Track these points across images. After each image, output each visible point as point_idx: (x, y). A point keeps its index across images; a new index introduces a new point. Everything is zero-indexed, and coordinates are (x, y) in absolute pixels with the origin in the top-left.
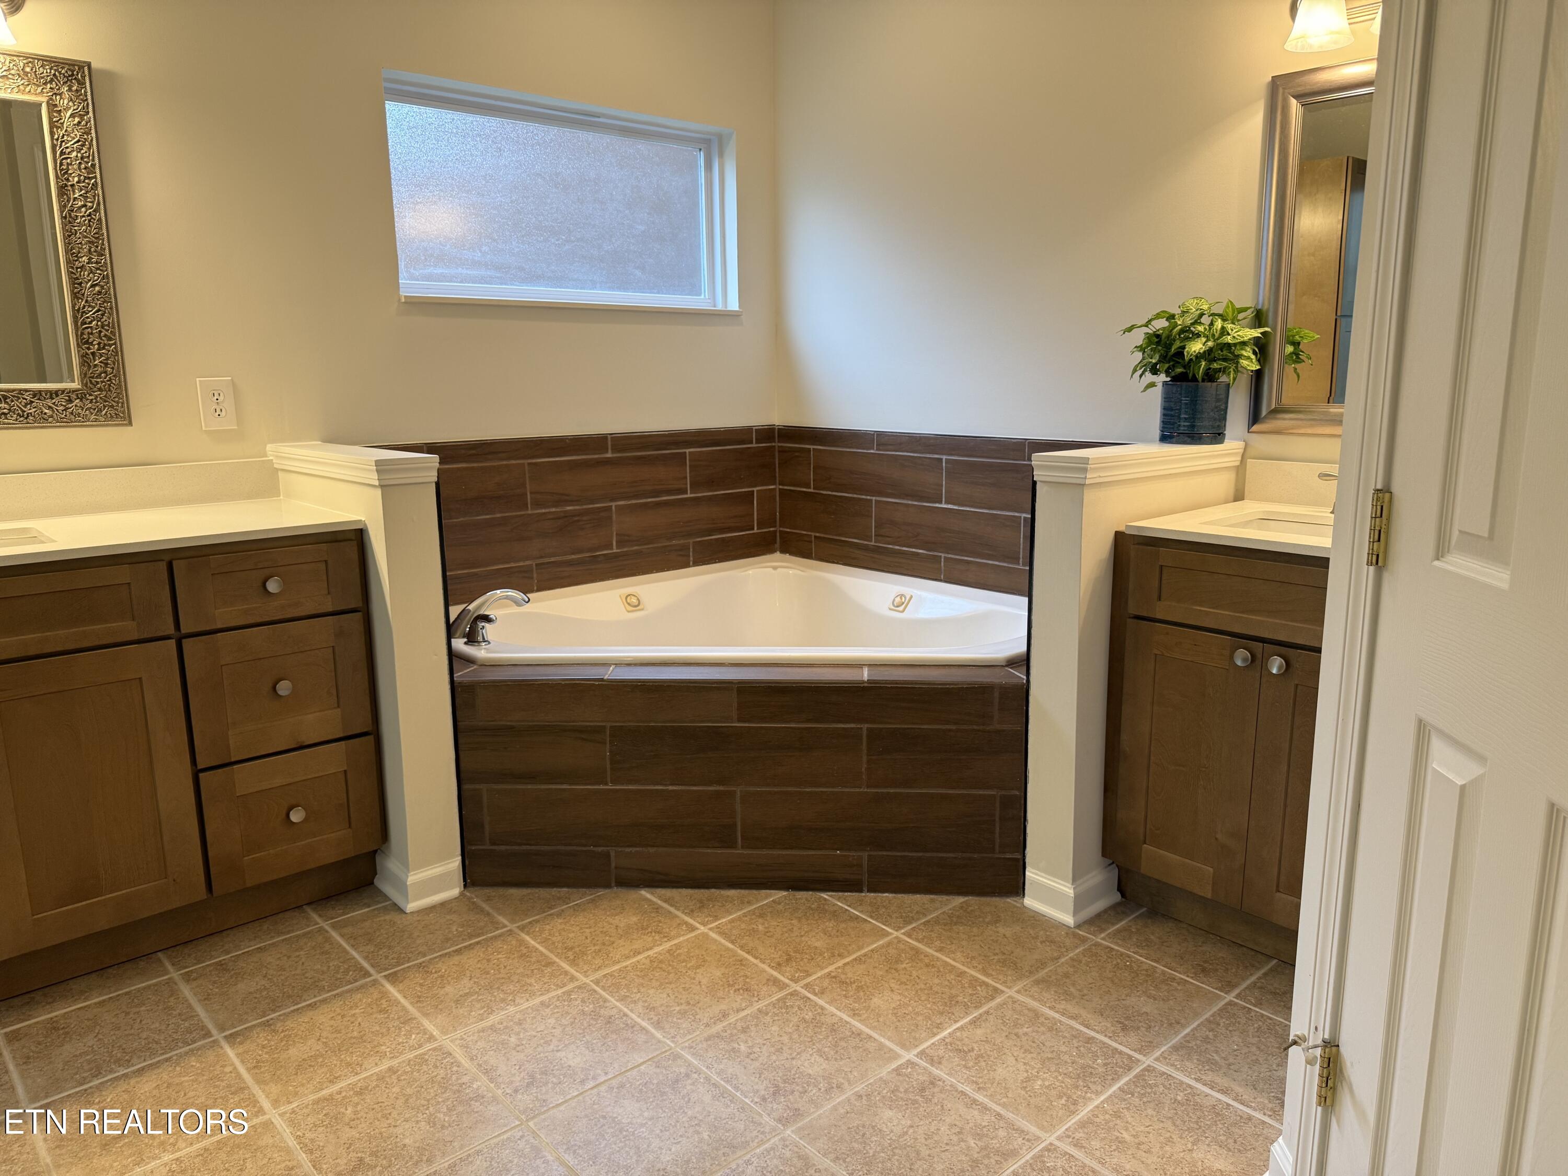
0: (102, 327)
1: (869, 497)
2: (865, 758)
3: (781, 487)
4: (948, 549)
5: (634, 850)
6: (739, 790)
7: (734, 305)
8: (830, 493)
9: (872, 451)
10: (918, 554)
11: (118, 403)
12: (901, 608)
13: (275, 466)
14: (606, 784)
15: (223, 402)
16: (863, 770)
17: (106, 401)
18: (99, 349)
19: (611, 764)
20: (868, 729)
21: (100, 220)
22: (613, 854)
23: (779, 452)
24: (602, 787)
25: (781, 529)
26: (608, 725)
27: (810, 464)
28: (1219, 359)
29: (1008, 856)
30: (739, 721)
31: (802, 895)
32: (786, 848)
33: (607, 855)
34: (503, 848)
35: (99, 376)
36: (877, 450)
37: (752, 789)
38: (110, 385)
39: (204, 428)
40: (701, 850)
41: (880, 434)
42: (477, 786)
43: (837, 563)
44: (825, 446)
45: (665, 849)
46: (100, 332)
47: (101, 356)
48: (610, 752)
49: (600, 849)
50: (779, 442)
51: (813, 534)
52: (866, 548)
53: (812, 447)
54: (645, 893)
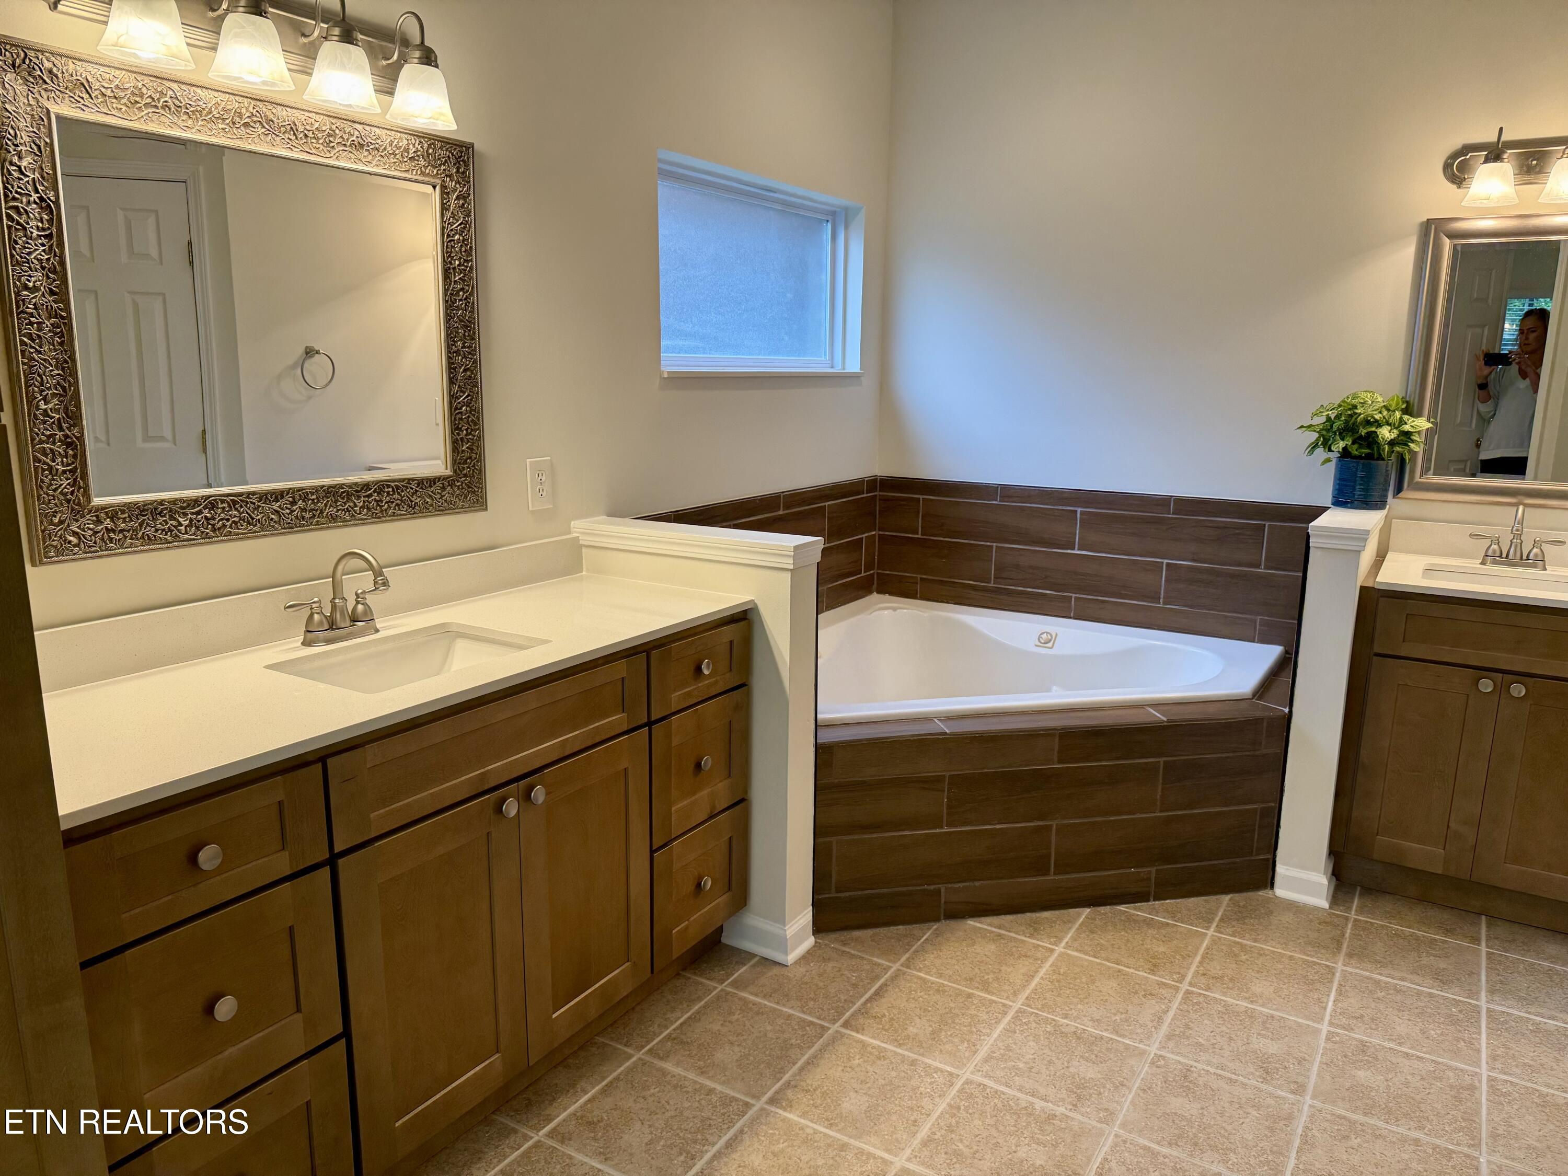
0: (471, 413)
1: (988, 544)
2: (1160, 787)
3: (881, 533)
4: (1080, 590)
5: (961, 885)
6: (1054, 824)
7: (853, 366)
8: (942, 539)
9: (994, 502)
10: (1045, 594)
11: (478, 488)
12: (1050, 645)
13: (581, 542)
14: (942, 828)
15: (545, 482)
16: (1158, 797)
17: (469, 487)
18: (466, 435)
19: (947, 809)
20: (1165, 762)
21: (473, 303)
22: (943, 891)
23: (880, 500)
24: (938, 831)
25: (879, 571)
26: (947, 774)
27: (919, 512)
28: (1400, 444)
29: (1261, 857)
30: (1060, 762)
31: (1103, 909)
32: (1091, 871)
33: (939, 891)
34: (847, 894)
35: (465, 462)
36: (1000, 501)
37: (1066, 822)
38: (473, 471)
39: (530, 509)
40: (1019, 880)
41: (1005, 487)
42: (828, 839)
43: (947, 602)
44: (938, 496)
45: (989, 882)
46: (469, 417)
47: (468, 442)
48: (947, 799)
49: (932, 887)
50: (880, 491)
51: (919, 576)
52: (985, 589)
53: (921, 497)
54: (971, 922)
